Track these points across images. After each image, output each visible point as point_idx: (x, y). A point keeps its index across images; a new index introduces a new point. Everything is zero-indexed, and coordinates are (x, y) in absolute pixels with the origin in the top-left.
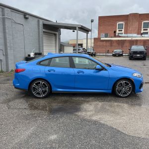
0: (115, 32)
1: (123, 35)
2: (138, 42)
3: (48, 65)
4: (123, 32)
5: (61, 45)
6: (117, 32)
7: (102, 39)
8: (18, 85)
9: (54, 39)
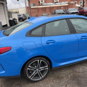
0: (39, 2)
1: (44, 4)
2: (54, 8)
3: (43, 35)
4: (44, 2)
5: (9, 12)
6: (40, 2)
7: (32, 7)
8: (4, 72)
9: (3, 8)
